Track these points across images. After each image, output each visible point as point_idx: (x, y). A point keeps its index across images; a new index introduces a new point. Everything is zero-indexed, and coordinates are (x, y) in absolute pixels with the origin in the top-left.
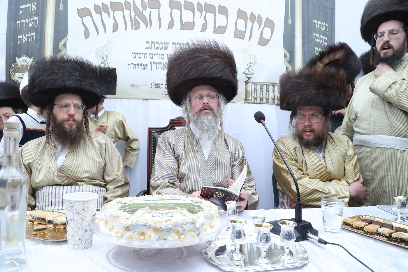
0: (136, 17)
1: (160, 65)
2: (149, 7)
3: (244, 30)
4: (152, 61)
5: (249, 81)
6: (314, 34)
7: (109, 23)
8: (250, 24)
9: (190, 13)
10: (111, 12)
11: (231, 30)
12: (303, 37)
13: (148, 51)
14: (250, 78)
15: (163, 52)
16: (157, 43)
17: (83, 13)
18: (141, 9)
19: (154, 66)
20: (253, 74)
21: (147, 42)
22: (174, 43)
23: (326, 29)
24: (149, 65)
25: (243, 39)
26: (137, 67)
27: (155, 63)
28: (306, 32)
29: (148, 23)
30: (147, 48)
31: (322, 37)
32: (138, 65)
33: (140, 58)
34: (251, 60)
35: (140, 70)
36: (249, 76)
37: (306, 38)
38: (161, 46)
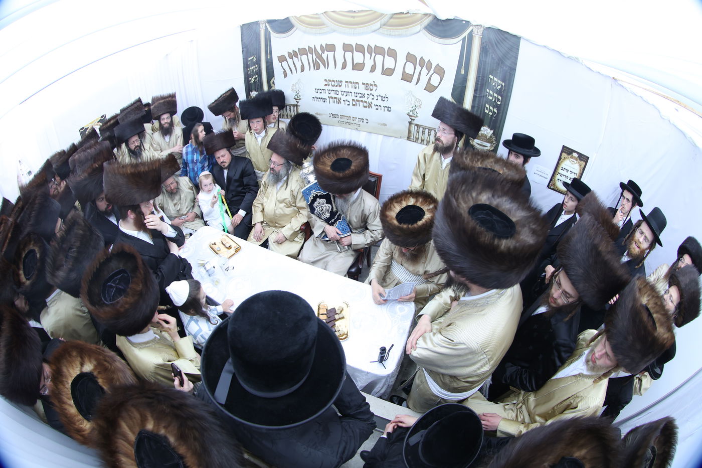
0: (317, 59)
1: (335, 100)
2: (326, 51)
3: (412, 74)
4: (330, 96)
5: (412, 122)
6: (488, 90)
7: (299, 65)
8: (418, 68)
9: (361, 54)
10: (299, 56)
11: (398, 73)
12: (476, 90)
13: (327, 88)
14: (414, 120)
15: (338, 88)
16: (333, 81)
17: (282, 59)
18: (320, 52)
19: (331, 100)
20: (417, 116)
21: (326, 80)
22: (346, 82)
23: (501, 89)
24: (328, 99)
25: (411, 82)
26: (319, 100)
27: (332, 97)
28: (479, 86)
29: (326, 64)
30: (326, 85)
31: (496, 95)
32: (320, 98)
33: (321, 93)
34: (417, 103)
35: (321, 103)
36: (412, 118)
37: (478, 92)
38: (336, 84)
